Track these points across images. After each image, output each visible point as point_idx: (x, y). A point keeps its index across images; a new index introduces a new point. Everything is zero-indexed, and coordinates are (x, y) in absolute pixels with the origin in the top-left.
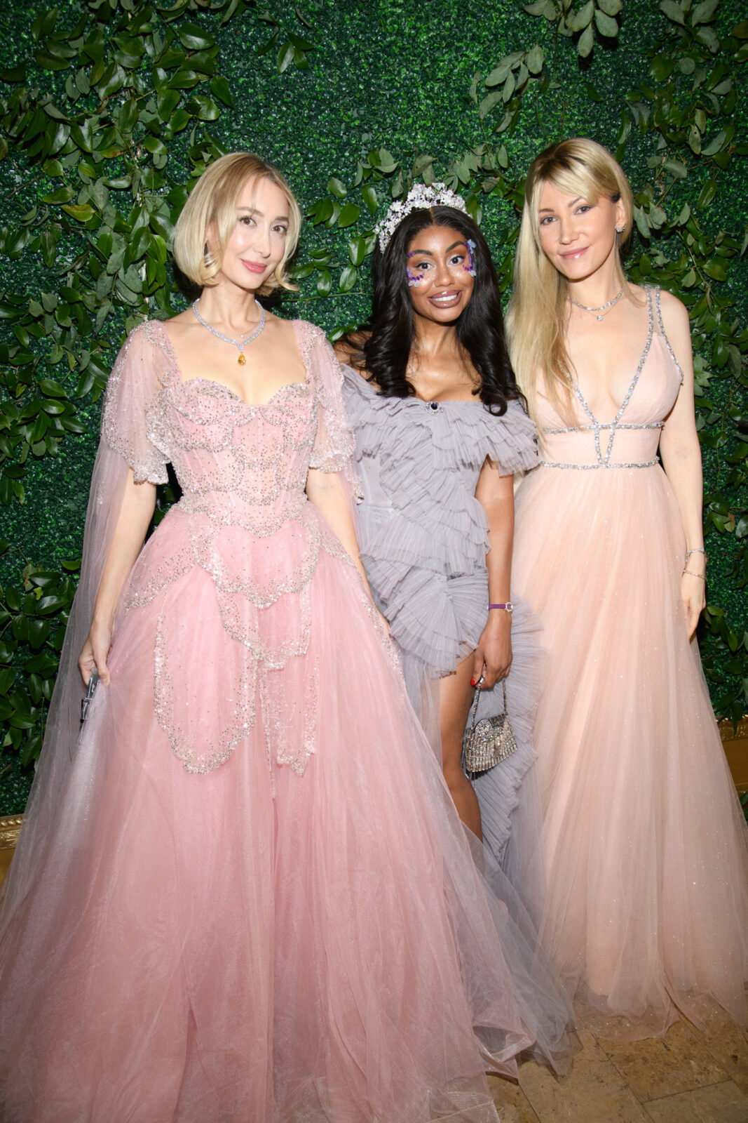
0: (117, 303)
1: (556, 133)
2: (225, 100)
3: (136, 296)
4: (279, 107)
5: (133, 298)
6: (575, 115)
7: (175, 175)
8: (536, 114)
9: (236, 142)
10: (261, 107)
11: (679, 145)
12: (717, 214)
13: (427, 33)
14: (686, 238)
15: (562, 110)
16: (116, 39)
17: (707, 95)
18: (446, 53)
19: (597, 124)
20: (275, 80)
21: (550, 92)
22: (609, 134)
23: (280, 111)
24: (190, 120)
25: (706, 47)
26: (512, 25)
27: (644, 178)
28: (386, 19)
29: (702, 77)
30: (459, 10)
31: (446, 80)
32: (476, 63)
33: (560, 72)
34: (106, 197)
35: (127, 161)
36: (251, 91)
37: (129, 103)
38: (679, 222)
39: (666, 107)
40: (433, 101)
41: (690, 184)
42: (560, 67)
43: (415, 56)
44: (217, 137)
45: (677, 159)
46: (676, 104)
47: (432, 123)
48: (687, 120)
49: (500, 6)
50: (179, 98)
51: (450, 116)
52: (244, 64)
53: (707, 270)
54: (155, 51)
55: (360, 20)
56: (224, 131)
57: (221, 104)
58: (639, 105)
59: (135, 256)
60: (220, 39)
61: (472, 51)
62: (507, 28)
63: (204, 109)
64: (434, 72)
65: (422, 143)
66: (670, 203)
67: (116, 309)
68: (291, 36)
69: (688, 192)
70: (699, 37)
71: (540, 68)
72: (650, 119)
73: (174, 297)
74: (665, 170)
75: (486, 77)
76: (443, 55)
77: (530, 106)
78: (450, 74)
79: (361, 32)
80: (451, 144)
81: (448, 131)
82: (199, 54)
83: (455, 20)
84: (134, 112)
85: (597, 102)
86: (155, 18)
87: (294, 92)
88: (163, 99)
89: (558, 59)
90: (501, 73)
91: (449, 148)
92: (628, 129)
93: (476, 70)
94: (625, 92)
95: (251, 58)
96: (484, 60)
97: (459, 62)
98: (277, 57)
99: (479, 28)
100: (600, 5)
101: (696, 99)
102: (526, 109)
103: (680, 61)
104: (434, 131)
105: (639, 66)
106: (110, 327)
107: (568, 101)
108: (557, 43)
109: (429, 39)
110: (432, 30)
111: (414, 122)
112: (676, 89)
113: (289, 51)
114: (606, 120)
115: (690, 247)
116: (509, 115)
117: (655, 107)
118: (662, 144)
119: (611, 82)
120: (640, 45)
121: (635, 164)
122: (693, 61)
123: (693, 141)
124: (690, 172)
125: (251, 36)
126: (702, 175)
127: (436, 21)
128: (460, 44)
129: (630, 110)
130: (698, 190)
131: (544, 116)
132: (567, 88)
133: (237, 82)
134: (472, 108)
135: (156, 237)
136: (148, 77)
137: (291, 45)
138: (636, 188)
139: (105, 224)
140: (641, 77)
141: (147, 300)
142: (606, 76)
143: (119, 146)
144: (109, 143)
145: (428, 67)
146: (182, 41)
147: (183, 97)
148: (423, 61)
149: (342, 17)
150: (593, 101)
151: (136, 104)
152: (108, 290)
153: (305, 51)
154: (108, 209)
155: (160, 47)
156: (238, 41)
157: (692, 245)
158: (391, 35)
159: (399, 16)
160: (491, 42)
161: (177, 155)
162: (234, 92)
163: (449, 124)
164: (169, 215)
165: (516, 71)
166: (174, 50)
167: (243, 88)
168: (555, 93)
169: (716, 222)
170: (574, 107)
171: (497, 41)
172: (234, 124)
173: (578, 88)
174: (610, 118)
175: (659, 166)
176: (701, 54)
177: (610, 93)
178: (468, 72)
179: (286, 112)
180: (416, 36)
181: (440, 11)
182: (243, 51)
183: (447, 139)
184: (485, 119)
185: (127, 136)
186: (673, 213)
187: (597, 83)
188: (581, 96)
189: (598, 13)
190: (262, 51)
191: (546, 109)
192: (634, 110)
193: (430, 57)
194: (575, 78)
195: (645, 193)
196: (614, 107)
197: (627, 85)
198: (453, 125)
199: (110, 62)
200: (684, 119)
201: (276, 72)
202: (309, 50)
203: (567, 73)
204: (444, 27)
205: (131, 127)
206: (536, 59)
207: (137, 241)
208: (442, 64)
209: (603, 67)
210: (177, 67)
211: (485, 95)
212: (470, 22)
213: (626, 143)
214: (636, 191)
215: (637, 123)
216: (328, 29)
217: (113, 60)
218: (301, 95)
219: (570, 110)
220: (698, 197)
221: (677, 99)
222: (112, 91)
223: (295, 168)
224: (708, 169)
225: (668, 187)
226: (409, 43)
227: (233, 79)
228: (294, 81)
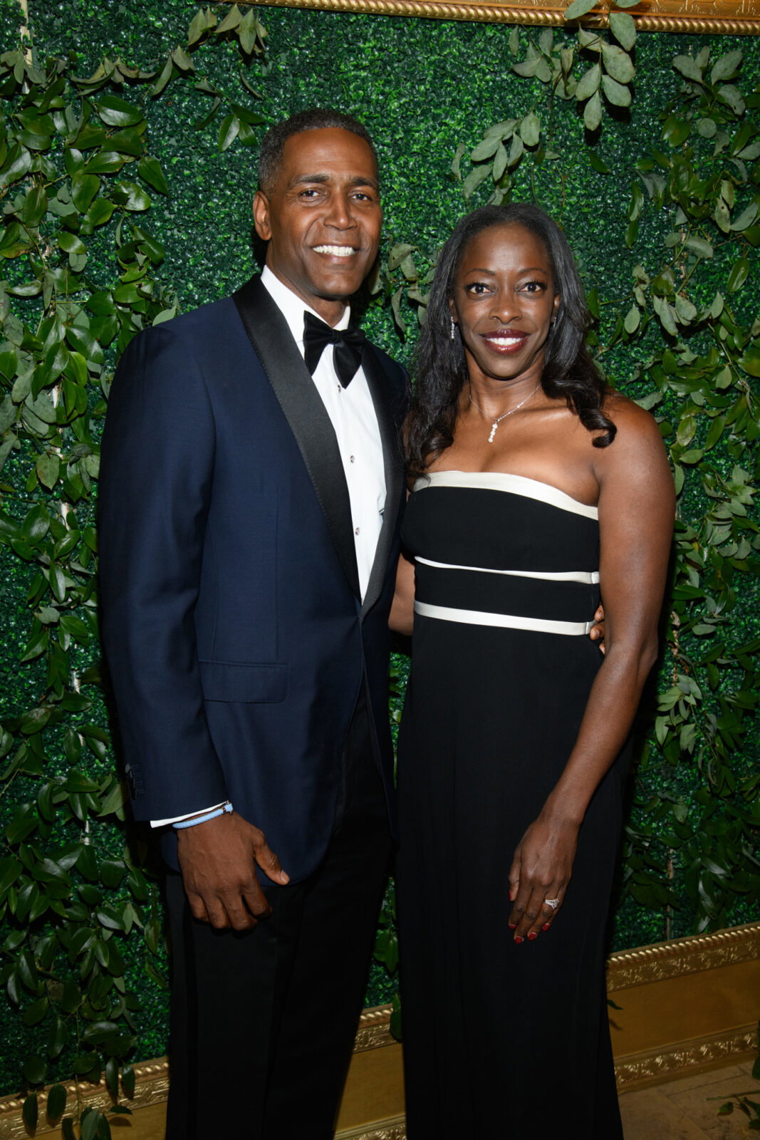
0: (22, 434)
1: (555, 210)
2: (157, 186)
3: (47, 426)
4: (221, 190)
5: (44, 429)
6: (577, 189)
7: (94, 276)
8: (530, 189)
9: (169, 233)
10: (200, 192)
11: (702, 221)
12: (750, 296)
13: (399, 99)
14: (717, 332)
15: (561, 183)
16: (19, 116)
17: (732, 160)
18: (422, 121)
19: (602, 199)
20: (216, 159)
21: (547, 163)
22: (618, 209)
23: (223, 196)
24: (116, 210)
25: (728, 107)
26: (499, 87)
27: (661, 259)
28: (349, 84)
29: (725, 141)
30: (435, 72)
31: (423, 154)
32: (456, 132)
33: (557, 139)
34: (7, 306)
35: (33, 260)
36: (187, 172)
37: (36, 191)
38: (710, 315)
39: (684, 176)
40: (407, 177)
41: (716, 264)
42: (557, 133)
43: (384, 126)
44: (146, 228)
45: (699, 235)
46: (695, 172)
47: (408, 205)
48: (712, 191)
49: (483, 65)
50: (99, 184)
51: (430, 195)
52: (177, 141)
53: (743, 364)
54: (67, 128)
55: (318, 85)
56: (154, 220)
57: (150, 188)
58: (653, 175)
59: (48, 378)
60: (147, 112)
61: (453, 118)
62: (493, 91)
63: (132, 197)
64: (407, 144)
65: (396, 229)
66: (694, 288)
67: (22, 443)
68: (235, 107)
69: (714, 274)
70: (720, 96)
71: (537, 140)
72: (666, 190)
73: (95, 424)
74: (686, 249)
75: (471, 150)
76: (418, 124)
77: (524, 180)
78: (427, 146)
79: (319, 100)
80: (431, 228)
81: (426, 213)
82: (122, 132)
83: (431, 83)
84: (41, 201)
85: (602, 174)
86: (67, 90)
87: (239, 173)
88: (78, 185)
89: (552, 124)
90: (490, 145)
91: (429, 234)
92: (640, 202)
93: (458, 141)
94: (634, 160)
95: (187, 133)
96: (466, 128)
97: (438, 132)
98: (218, 131)
99: (459, 91)
100: (608, 70)
101: (718, 166)
102: (519, 184)
103: (698, 121)
104: (410, 213)
105: (652, 129)
106: (12, 466)
107: (567, 173)
108: (553, 107)
109: (401, 106)
110: (404, 96)
111: (387, 204)
112: (694, 154)
113: (232, 125)
114: (614, 193)
115: (723, 341)
116: (500, 193)
117: (672, 176)
118: (681, 219)
119: (617, 149)
120: (650, 105)
121: (649, 242)
122: (713, 122)
123: (721, 217)
124: (716, 250)
125: (186, 107)
126: (731, 253)
127: (409, 84)
128: (439, 111)
129: (641, 180)
130: (725, 270)
131: (540, 191)
132: (567, 158)
133: (169, 161)
134: (455, 184)
135: (73, 353)
136: (59, 158)
137: (235, 117)
138: (652, 271)
139: (7, 340)
140: (652, 141)
141: (60, 430)
142: (612, 142)
143: (24, 242)
144: (12, 240)
145: (400, 139)
146: (102, 116)
147: (102, 182)
148: (394, 132)
149: (295, 83)
150: (599, 173)
151: (44, 191)
152: (11, 421)
153: (251, 125)
154: (10, 319)
155: (75, 125)
156: (170, 113)
157: (726, 340)
158: (355, 102)
159: (364, 80)
160: (474, 107)
161: (96, 252)
162: (166, 173)
163: (428, 204)
164: (87, 325)
165: (507, 143)
166: (91, 126)
167: (177, 169)
168: (552, 164)
169: (750, 307)
170: (575, 180)
171: (481, 106)
172: (166, 212)
173: (578, 156)
174: (618, 191)
175: (679, 245)
176: (723, 114)
177: (616, 161)
178: (449, 143)
179: (231, 195)
180: (385, 103)
181: (412, 73)
182: (177, 126)
183: (426, 222)
184: (470, 198)
185: (33, 230)
186: (698, 299)
187: (601, 151)
188: (584, 166)
189: (606, 78)
190: (200, 125)
191: (542, 184)
192: (647, 181)
193: (403, 127)
194: (576, 145)
195: (664, 277)
196: (622, 178)
197: (636, 152)
198: (434, 206)
199: (12, 144)
200: (709, 191)
201: (217, 150)
202: (256, 125)
203: (565, 140)
204: (418, 92)
205: (37, 220)
206: (531, 130)
207: (50, 361)
208: (417, 134)
209: (608, 132)
210: (94, 148)
211: (470, 169)
212: (449, 85)
213: (639, 219)
214: (652, 274)
215: (651, 196)
216: (280, 97)
217: (17, 141)
218: (249, 177)
219: (570, 183)
220: (726, 279)
221: (696, 166)
222: (14, 178)
223: (243, 263)
224: (736, 247)
225: (691, 269)
226: (376, 111)
227: (164, 158)
228: (240, 160)
